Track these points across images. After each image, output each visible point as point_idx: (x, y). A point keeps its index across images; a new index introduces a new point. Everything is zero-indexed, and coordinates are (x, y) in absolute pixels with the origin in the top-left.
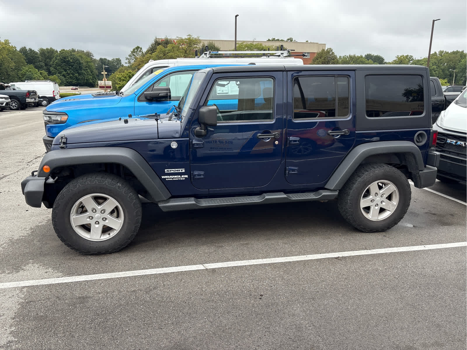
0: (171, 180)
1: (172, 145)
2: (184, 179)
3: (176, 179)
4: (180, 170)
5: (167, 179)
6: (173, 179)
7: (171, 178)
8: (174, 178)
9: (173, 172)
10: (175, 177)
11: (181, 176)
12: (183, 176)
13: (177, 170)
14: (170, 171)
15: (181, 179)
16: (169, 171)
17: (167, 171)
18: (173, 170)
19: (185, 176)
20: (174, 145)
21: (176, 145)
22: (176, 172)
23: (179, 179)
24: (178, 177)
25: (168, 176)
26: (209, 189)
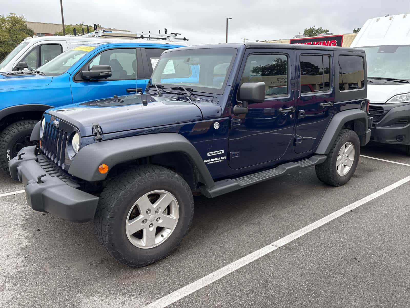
0: (212, 163)
1: (215, 126)
2: (223, 160)
3: (216, 162)
4: (220, 152)
5: (208, 163)
6: (213, 162)
7: (212, 161)
8: (215, 161)
9: (214, 154)
10: (216, 159)
11: (220, 158)
12: (222, 158)
13: (217, 152)
14: (212, 154)
15: (220, 161)
16: (210, 154)
17: (209, 154)
18: (214, 152)
19: (224, 157)
20: (217, 126)
21: (218, 126)
22: (217, 154)
23: (219, 161)
24: (218, 159)
25: (210, 160)
26: (241, 168)
